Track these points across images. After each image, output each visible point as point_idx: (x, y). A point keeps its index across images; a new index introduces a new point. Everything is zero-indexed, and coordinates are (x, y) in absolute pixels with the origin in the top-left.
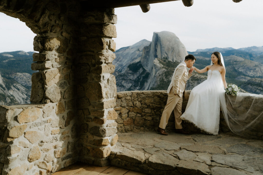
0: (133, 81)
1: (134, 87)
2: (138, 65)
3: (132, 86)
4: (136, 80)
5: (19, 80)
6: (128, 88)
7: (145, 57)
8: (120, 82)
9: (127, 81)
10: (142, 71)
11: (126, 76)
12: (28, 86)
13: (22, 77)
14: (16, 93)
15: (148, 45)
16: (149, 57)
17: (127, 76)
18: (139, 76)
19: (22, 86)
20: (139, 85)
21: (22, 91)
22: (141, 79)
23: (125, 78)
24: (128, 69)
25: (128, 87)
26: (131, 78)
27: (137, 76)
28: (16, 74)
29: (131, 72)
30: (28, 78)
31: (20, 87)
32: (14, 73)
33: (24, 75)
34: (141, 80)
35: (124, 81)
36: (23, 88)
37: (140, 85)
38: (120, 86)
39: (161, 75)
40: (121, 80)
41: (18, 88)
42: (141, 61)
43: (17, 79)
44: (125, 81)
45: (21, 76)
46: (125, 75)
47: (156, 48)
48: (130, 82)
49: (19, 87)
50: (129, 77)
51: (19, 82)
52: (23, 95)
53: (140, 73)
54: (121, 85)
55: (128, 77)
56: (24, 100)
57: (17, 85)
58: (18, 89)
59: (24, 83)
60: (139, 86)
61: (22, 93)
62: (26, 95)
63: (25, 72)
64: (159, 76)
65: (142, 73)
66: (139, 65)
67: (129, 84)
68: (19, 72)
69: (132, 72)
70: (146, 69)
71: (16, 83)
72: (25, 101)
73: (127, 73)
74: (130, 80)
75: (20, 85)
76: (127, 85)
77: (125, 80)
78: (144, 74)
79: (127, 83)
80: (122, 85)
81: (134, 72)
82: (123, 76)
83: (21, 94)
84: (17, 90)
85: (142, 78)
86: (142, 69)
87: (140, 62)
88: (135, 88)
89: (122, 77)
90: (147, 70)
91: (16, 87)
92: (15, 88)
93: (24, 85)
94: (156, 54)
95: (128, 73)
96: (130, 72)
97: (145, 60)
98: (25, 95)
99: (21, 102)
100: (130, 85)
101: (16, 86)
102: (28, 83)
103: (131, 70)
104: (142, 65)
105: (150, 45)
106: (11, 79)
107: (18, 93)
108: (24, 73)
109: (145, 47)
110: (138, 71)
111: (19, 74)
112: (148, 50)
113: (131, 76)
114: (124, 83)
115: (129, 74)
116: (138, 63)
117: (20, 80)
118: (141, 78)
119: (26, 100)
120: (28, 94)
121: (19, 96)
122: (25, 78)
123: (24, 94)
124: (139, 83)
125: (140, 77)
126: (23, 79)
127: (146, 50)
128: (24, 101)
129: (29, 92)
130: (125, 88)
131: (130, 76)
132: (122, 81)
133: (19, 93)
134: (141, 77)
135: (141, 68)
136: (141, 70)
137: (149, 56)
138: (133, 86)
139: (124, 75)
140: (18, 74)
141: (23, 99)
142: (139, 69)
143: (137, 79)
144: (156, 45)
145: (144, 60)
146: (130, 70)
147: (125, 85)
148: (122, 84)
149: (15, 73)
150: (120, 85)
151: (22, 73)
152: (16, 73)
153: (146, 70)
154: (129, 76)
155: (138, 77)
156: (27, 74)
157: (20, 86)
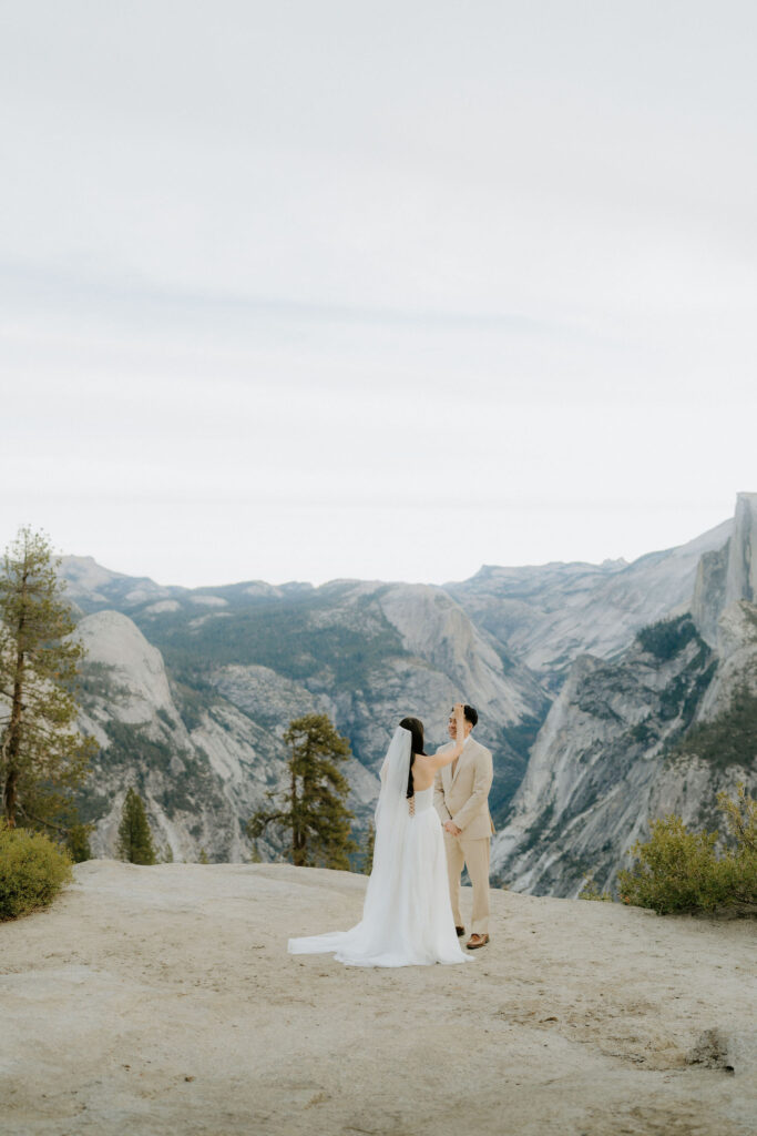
0: (655, 694)
1: (657, 720)
2: (679, 628)
3: (650, 717)
4: (670, 692)
5: (235, 695)
6: (636, 723)
7: (707, 597)
8: (604, 699)
9: (631, 695)
10: (697, 651)
11: (630, 677)
12: (263, 716)
13: (244, 679)
14: (219, 741)
15: (718, 548)
16: (722, 594)
17: (634, 675)
18: (682, 674)
19: (242, 715)
20: (681, 712)
21: (239, 735)
22: (688, 687)
23: (626, 683)
24: (638, 646)
25: (634, 719)
26: (646, 684)
27: (675, 675)
28: (224, 672)
29: (650, 660)
30: (266, 686)
31: (234, 718)
32: (217, 667)
33: (251, 674)
34: (690, 691)
35: (618, 696)
36: (246, 724)
37: (684, 711)
38: (604, 716)
39: (741, 672)
40: (608, 692)
41: (227, 722)
42: (694, 613)
43: (226, 688)
44: (626, 698)
45: (240, 677)
46: (626, 672)
47: (748, 558)
48: (644, 699)
49: (231, 717)
50: (639, 678)
51: (233, 700)
52: (243, 747)
53: (688, 661)
54: (607, 711)
55: (636, 681)
56: (246, 766)
57: (223, 710)
58: (227, 727)
59: (252, 705)
60: (682, 718)
61: (238, 741)
62: (255, 747)
63: (259, 661)
64: (732, 676)
65: (695, 664)
66: (684, 630)
67: (642, 708)
68: (236, 661)
69: (653, 659)
70: (712, 645)
71: (220, 704)
72: (249, 770)
73: (632, 664)
74: (646, 690)
75: (235, 710)
76: (633, 711)
77: (622, 690)
78: (703, 668)
79: (633, 702)
80: (611, 711)
81: (660, 660)
82: (615, 675)
83: (236, 746)
84: (221, 730)
85: (693, 683)
86: (695, 645)
87: (688, 616)
88: (662, 724)
89: (614, 680)
90: (716, 650)
91: (219, 719)
92: (216, 721)
93: (250, 710)
94: (748, 582)
95: (634, 663)
96: (647, 657)
97: (707, 608)
98: (250, 750)
99: (233, 776)
100: (646, 710)
101: (220, 716)
102: (264, 704)
103: (651, 651)
104: (698, 629)
105: (727, 547)
106: (204, 690)
107: (226, 740)
108: (253, 668)
109: (703, 556)
110: (678, 656)
111: (236, 670)
112: (720, 566)
113: (649, 673)
114: (621, 704)
115: (643, 668)
116: (680, 620)
117: (237, 692)
118: (687, 681)
119: (253, 766)
120: (261, 744)
121: (228, 751)
122: (254, 683)
123: (245, 744)
124: (682, 704)
125: (683, 681)
126: (246, 688)
127: (711, 566)
128: (244, 770)
129: (264, 738)
130: (624, 725)
131: (646, 674)
132: (613, 696)
133: (230, 740)
134: (690, 678)
135: (693, 639)
136: (691, 650)
137: (723, 589)
138: (653, 715)
139: (620, 670)
140: (231, 668)
141: (242, 763)
142: (684, 648)
143: (671, 686)
144: (746, 543)
145: (703, 607)
146: (647, 648)
147: (623, 710)
148: (613, 707)
149: (221, 666)
150: (603, 710)
151: (245, 664)
152: (224, 667)
153: (710, 650)
154: (640, 673)
155: (677, 679)
156: (262, 669)
157: (235, 714)
